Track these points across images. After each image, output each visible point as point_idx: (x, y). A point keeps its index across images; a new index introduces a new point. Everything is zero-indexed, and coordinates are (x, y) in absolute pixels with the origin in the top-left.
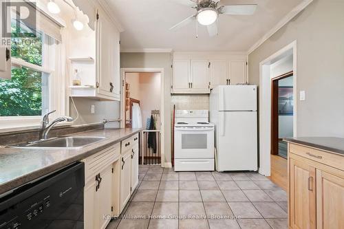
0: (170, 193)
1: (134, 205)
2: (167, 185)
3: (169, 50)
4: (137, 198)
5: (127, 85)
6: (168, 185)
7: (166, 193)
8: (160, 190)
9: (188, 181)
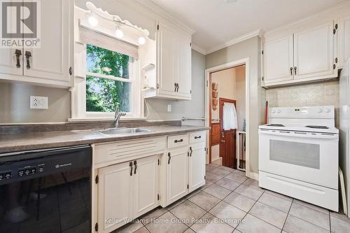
0: (232, 211)
1: (187, 204)
2: (237, 199)
3: (256, 33)
4: (195, 199)
5: (213, 85)
6: (238, 201)
7: (228, 208)
8: (224, 202)
9: (271, 207)
